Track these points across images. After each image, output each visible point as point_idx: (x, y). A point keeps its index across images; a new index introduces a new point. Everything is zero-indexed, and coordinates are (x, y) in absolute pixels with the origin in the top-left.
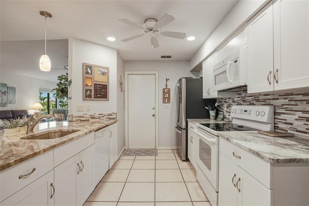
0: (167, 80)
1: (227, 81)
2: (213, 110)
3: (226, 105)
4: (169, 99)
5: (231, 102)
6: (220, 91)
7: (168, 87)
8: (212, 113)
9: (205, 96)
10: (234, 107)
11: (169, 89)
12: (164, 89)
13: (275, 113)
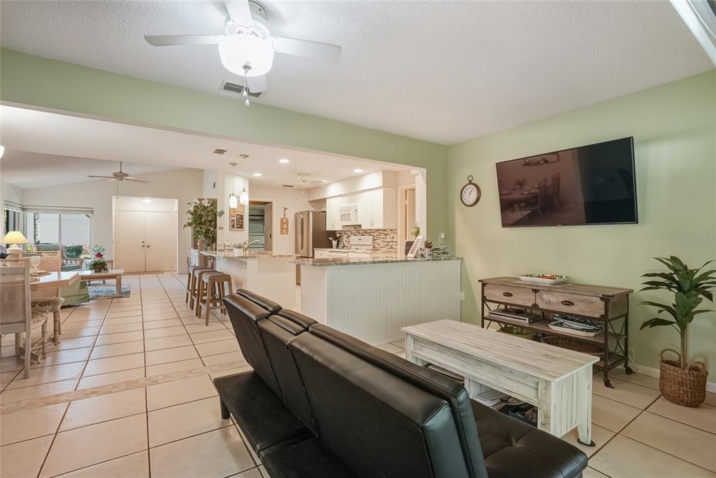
0: (285, 209)
1: (350, 220)
2: (335, 240)
3: (345, 236)
4: (287, 229)
5: (349, 233)
6: (343, 226)
7: (286, 217)
8: (334, 243)
9: (329, 228)
10: (352, 237)
11: (287, 219)
12: (282, 219)
13: (374, 240)
